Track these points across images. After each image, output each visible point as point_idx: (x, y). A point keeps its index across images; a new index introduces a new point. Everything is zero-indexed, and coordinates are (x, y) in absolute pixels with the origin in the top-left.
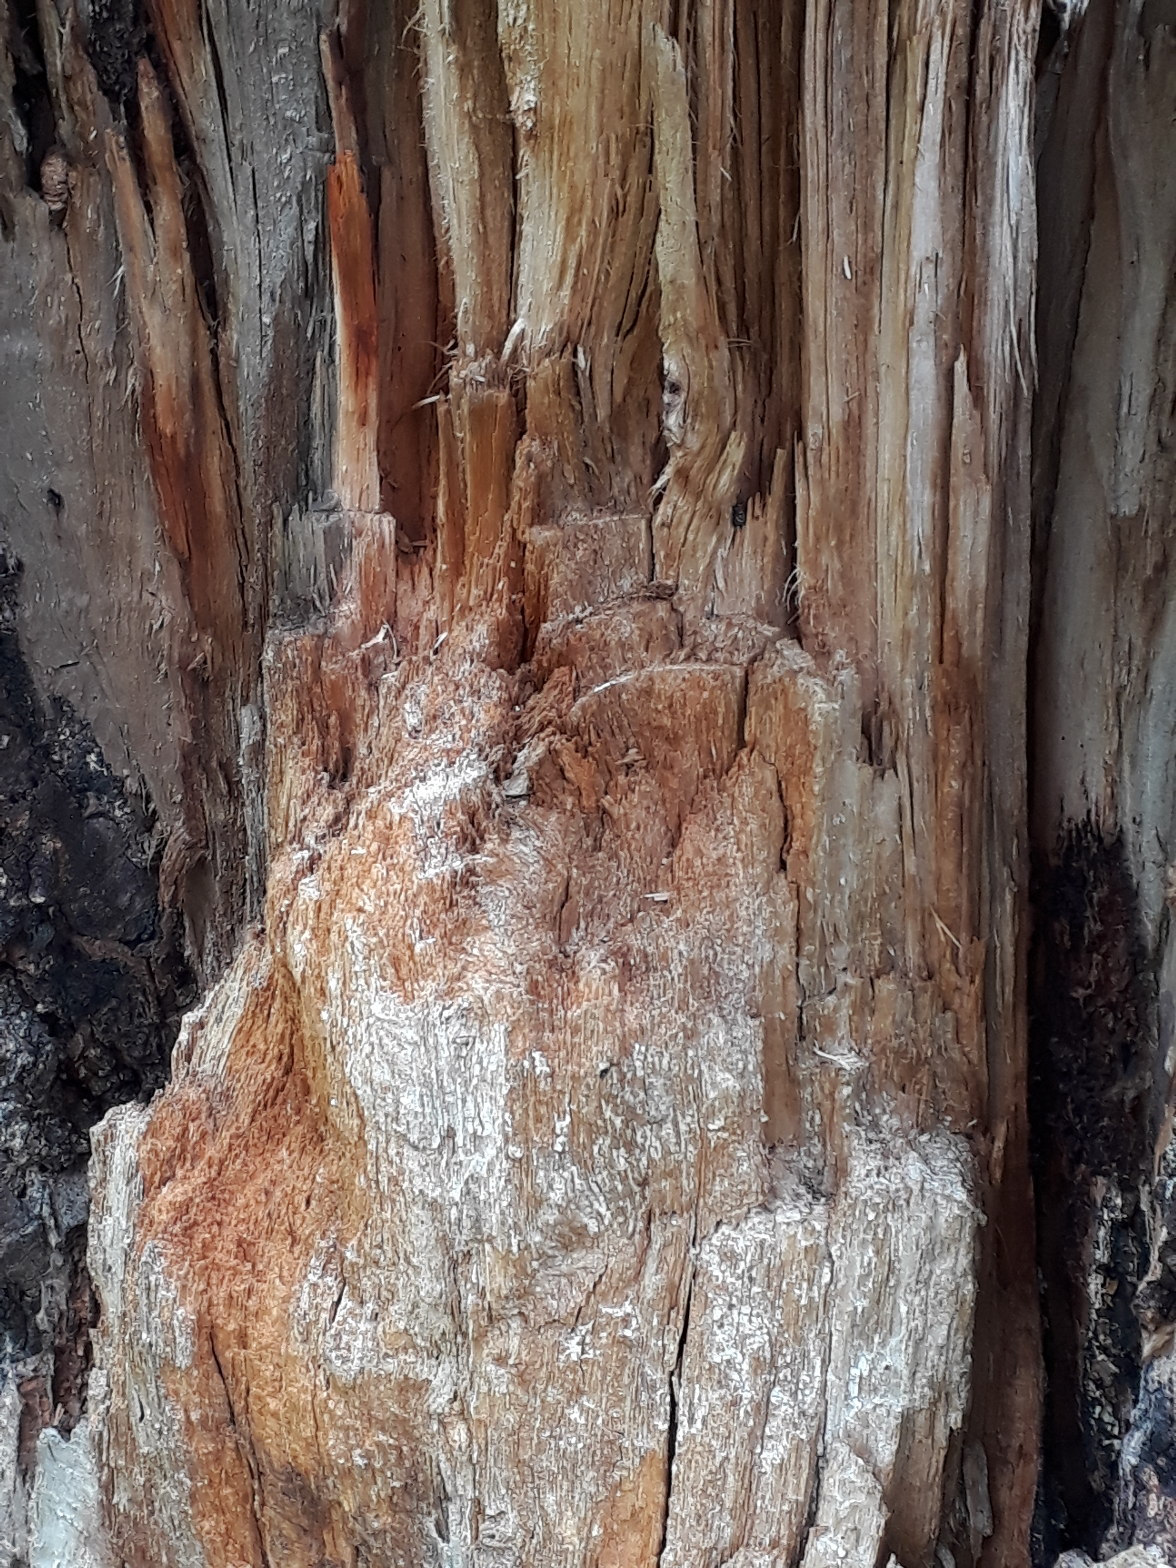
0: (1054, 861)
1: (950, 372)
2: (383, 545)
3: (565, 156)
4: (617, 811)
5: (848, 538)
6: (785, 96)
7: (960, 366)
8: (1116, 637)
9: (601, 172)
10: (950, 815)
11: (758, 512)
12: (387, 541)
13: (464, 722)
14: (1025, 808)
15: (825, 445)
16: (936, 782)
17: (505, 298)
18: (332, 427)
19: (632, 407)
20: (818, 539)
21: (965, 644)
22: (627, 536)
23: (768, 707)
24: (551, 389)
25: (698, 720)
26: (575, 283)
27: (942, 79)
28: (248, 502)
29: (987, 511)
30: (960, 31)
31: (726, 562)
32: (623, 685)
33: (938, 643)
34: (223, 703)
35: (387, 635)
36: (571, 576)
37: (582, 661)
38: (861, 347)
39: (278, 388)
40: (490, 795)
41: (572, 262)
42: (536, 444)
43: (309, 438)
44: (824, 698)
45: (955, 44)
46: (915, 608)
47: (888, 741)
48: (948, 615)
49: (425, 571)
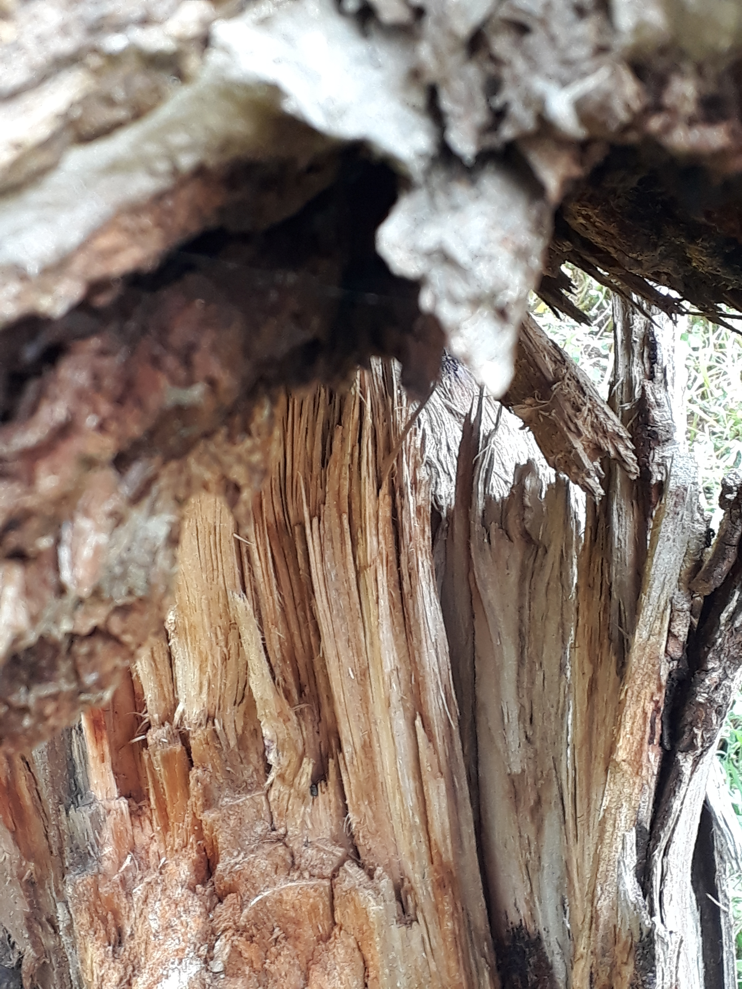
0: (507, 943)
1: (414, 725)
2: (122, 814)
3: (194, 640)
4: (273, 968)
5: (373, 799)
6: (305, 587)
7: (418, 722)
8: (521, 836)
9: (214, 644)
10: (450, 940)
11: (324, 790)
12: (125, 812)
13: (183, 930)
14: (488, 926)
15: (354, 756)
16: (440, 924)
17: (171, 689)
18: (86, 762)
19: (248, 734)
20: (358, 800)
21: (444, 856)
22: (255, 804)
23: (346, 907)
24: (204, 742)
25: (309, 914)
26: (209, 692)
27: (385, 584)
28: (44, 796)
29: (444, 792)
30: (391, 558)
31: (311, 815)
32: (267, 897)
33: (429, 855)
34: (45, 890)
35: (132, 859)
36: (229, 838)
37: (242, 889)
38: (365, 709)
39: (53, 748)
40: (204, 980)
41: (205, 683)
42: (199, 771)
43: (74, 767)
44: (375, 904)
45: (389, 565)
46: (414, 841)
47: (411, 904)
48: (433, 843)
49: (147, 822)
